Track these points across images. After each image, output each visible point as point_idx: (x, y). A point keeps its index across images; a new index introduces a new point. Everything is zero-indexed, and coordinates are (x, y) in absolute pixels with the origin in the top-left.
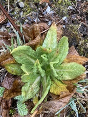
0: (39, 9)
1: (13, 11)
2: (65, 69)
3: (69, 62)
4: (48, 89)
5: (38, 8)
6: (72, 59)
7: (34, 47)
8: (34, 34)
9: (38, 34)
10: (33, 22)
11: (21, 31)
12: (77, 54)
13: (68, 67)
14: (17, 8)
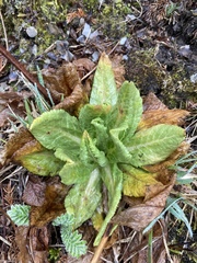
0: (68, 32)
1: (17, 47)
2: (144, 142)
3: (150, 126)
4: (119, 189)
5: (65, 32)
6: (156, 118)
7: (73, 110)
8: (68, 85)
9: (75, 83)
10: (61, 62)
11: (42, 82)
12: (162, 106)
13: (151, 137)
14: (23, 40)
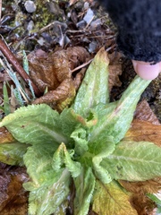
0: (69, 15)
2: (127, 156)
3: (137, 139)
4: (88, 201)
5: (66, 14)
6: (144, 132)
7: (55, 105)
8: (56, 76)
10: (55, 46)
11: (27, 68)
13: (136, 153)
14: (20, 14)
